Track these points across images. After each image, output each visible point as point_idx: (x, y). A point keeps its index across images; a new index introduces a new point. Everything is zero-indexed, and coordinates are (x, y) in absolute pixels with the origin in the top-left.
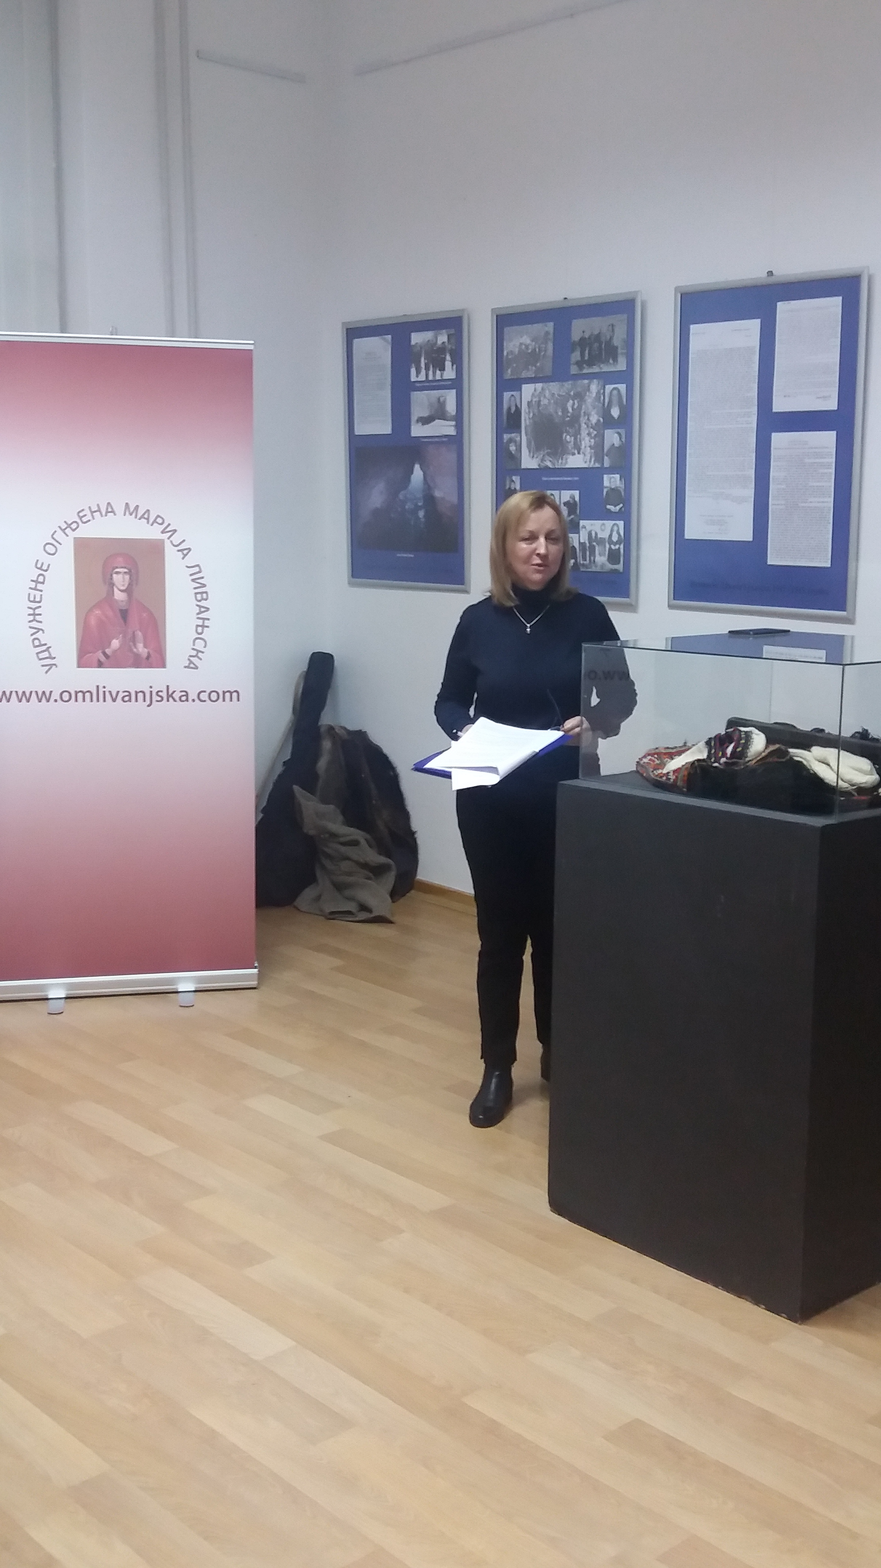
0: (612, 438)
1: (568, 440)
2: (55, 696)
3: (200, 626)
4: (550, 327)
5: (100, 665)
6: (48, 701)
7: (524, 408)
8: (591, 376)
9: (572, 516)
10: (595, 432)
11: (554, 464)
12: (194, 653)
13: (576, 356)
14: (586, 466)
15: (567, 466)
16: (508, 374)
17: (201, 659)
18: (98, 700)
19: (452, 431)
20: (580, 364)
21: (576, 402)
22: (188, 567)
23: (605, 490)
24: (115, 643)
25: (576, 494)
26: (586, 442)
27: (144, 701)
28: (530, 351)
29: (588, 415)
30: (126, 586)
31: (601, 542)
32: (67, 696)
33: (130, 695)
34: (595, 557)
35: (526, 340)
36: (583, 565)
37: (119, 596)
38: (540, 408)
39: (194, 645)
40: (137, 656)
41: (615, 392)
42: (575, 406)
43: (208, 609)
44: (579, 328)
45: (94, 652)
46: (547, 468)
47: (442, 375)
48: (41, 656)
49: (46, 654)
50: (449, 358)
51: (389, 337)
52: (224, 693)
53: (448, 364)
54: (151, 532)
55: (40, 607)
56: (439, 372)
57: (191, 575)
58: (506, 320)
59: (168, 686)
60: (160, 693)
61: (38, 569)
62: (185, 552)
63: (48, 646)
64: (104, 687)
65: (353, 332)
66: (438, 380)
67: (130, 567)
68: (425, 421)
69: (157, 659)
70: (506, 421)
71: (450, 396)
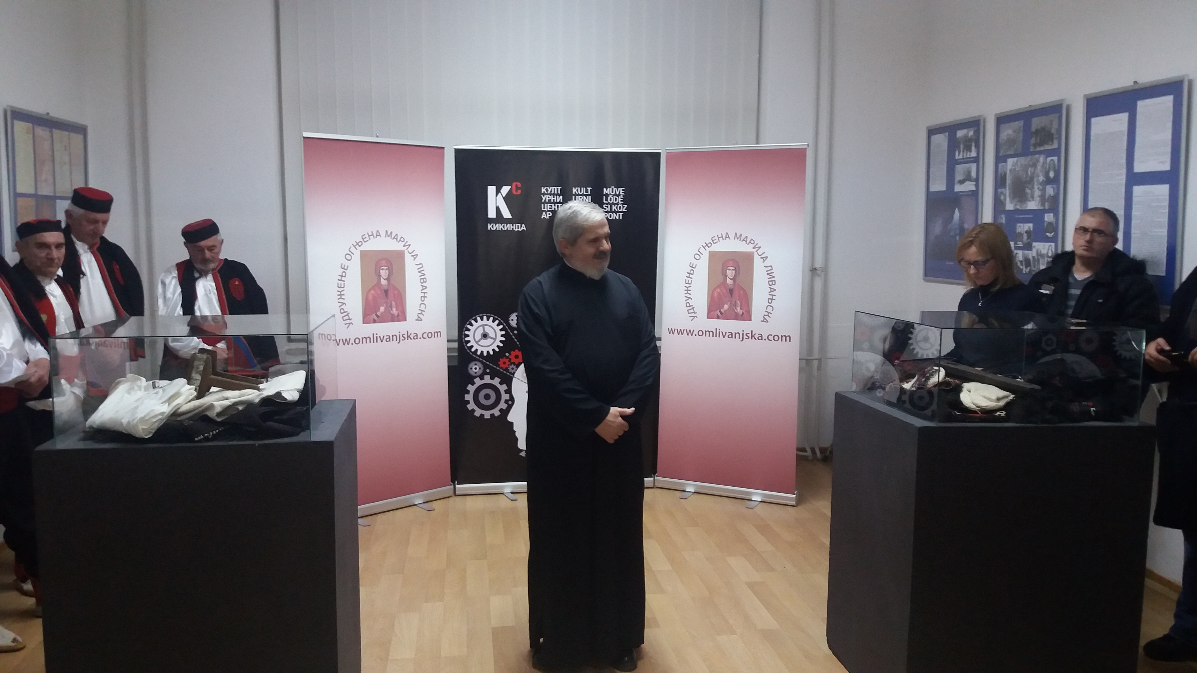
0: (1050, 191)
1: (1028, 192)
2: (696, 332)
3: (770, 299)
4: (1021, 123)
5: (718, 318)
6: (692, 335)
7: (1008, 172)
8: (1040, 153)
9: (1029, 240)
10: (1041, 187)
11: (1021, 207)
12: (767, 314)
13: (1033, 140)
14: (1036, 208)
15: (1027, 209)
16: (1001, 153)
17: (770, 317)
18: (716, 336)
19: (974, 188)
20: (1035, 145)
21: (1032, 168)
22: (765, 267)
23: (1046, 223)
24: (726, 307)
25: (1031, 225)
26: (1037, 193)
27: (739, 338)
28: (1011, 138)
29: (1038, 176)
30: (733, 276)
31: (1042, 256)
32: (702, 333)
33: (732, 335)
34: (1040, 265)
35: (1010, 132)
36: (1034, 271)
37: (729, 282)
38: (1016, 173)
39: (767, 309)
40: (737, 314)
41: (1052, 162)
42: (1032, 171)
43: (775, 290)
44: (1036, 123)
45: (716, 311)
46: (1018, 210)
47: (970, 155)
48: (689, 312)
49: (692, 311)
50: (973, 144)
51: (947, 134)
52: (782, 336)
53: (973, 148)
54: (748, 248)
55: (691, 286)
56: (968, 153)
57: (767, 271)
58: (1002, 120)
59: (752, 331)
60: (748, 335)
61: (691, 267)
62: (764, 259)
63: (694, 306)
64: (719, 330)
65: (932, 132)
66: (968, 158)
67: (735, 266)
68: (961, 182)
69: (746, 316)
70: (1000, 181)
71: (973, 167)
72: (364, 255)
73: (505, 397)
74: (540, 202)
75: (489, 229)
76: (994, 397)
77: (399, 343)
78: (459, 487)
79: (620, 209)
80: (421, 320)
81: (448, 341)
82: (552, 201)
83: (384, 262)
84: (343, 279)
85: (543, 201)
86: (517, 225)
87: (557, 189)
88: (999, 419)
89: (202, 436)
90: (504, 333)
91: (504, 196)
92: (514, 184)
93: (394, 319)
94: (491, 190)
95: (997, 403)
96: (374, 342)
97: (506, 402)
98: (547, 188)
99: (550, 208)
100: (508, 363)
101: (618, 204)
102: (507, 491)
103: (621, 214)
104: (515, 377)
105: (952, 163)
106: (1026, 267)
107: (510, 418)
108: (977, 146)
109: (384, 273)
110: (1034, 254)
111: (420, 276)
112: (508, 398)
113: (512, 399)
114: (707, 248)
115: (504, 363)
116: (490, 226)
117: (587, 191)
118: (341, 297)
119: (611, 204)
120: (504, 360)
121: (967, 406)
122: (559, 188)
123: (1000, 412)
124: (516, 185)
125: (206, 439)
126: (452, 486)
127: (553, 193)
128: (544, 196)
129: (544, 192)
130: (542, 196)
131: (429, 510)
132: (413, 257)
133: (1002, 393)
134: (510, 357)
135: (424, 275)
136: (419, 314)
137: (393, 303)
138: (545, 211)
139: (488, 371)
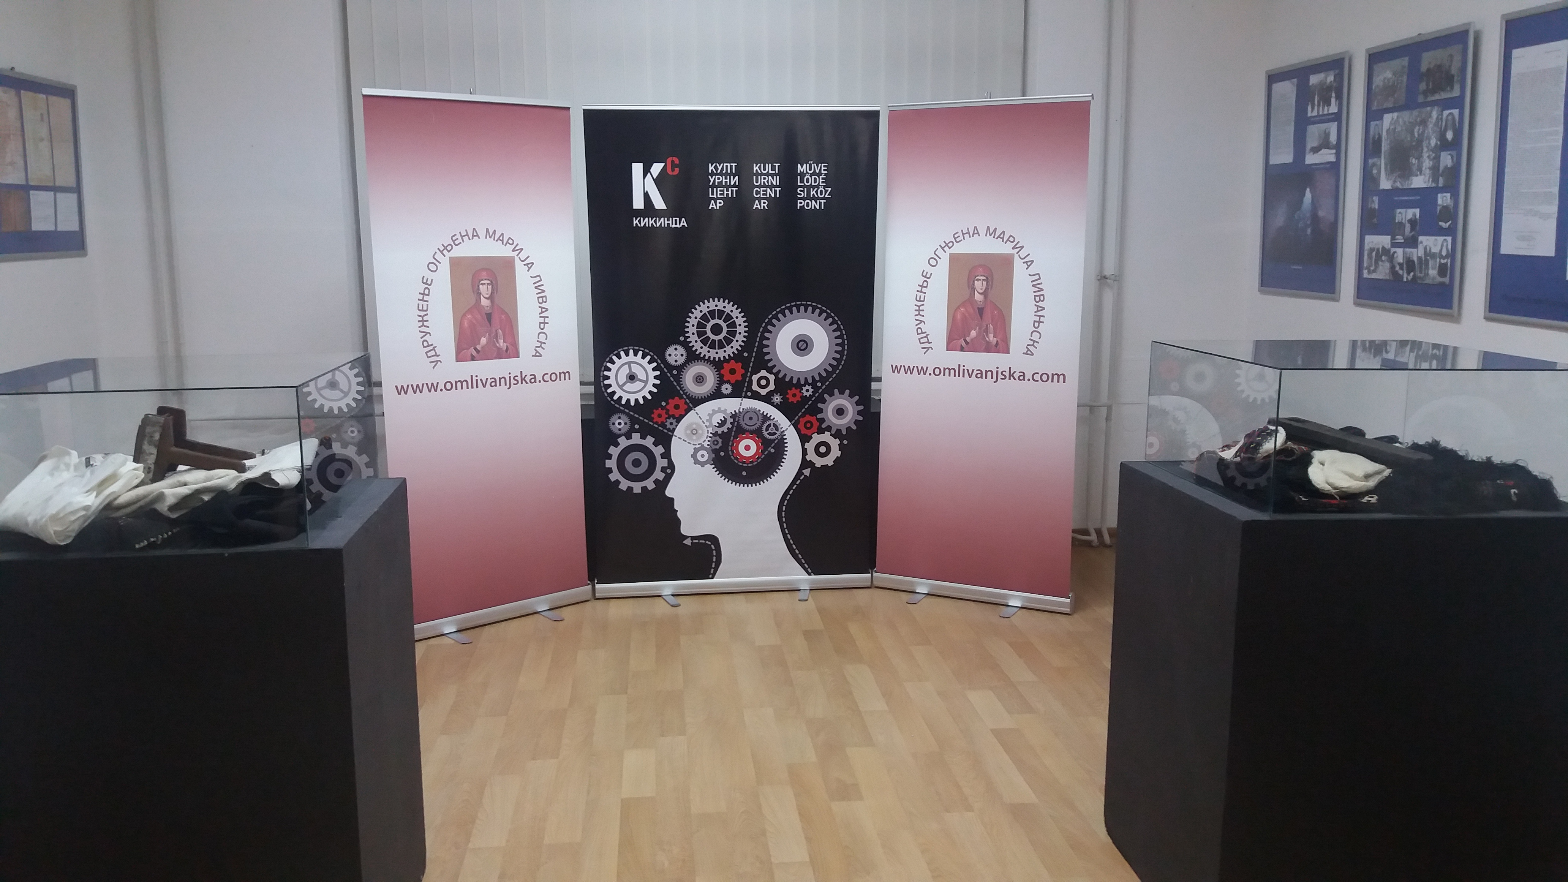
0: (1446, 160)
1: (1414, 163)
2: (930, 371)
3: (1036, 322)
4: (1405, 61)
5: (962, 349)
6: (925, 374)
7: (1384, 134)
8: (1432, 104)
10: (1434, 155)
11: (1402, 185)
12: (1031, 343)
13: (1423, 85)
14: (1425, 186)
15: (1413, 186)
16: (1375, 107)
17: (1036, 348)
18: (959, 376)
19: (1332, 159)
20: (1425, 93)
21: (1421, 127)
22: (1030, 275)
23: (1439, 208)
24: (973, 333)
25: (1417, 211)
26: (1427, 163)
27: (992, 378)
28: (1390, 84)
29: (1429, 139)
30: (983, 290)
31: (1433, 256)
32: (939, 371)
33: (981, 373)
34: (1428, 269)
35: (1389, 74)
36: (1420, 278)
37: (978, 297)
38: (1396, 135)
39: (1031, 336)
40: (988, 343)
41: (1450, 117)
42: (1420, 132)
43: (1044, 309)
44: (1428, 60)
45: (959, 340)
46: (1397, 189)
47: (1328, 110)
48: (922, 341)
49: (925, 340)
50: (1333, 95)
51: (1295, 80)
52: (1053, 375)
53: (1333, 100)
54: (1005, 249)
55: (923, 305)
56: (1326, 108)
57: (1032, 282)
58: (1376, 58)
59: (1010, 368)
60: (1004, 373)
61: (924, 276)
62: (1029, 264)
63: (927, 333)
64: (964, 366)
65: (1273, 78)
66: (1324, 115)
67: (986, 275)
68: (1315, 150)
69: (1003, 346)
70: (1371, 147)
71: (1333, 127)
72: (455, 263)
73: (661, 463)
74: (706, 186)
75: (635, 225)
76: (1360, 473)
77: (508, 389)
78: (599, 587)
79: (821, 194)
80: (541, 356)
81: (582, 383)
82: (724, 184)
83: (484, 273)
84: (426, 298)
85: (711, 184)
86: (674, 219)
87: (731, 167)
88: (1369, 507)
89: (145, 541)
90: (658, 373)
91: (655, 177)
92: (669, 160)
93: (501, 355)
94: (637, 168)
95: (1364, 483)
96: (472, 388)
97: (663, 470)
98: (716, 165)
99: (720, 194)
100: (665, 416)
101: (818, 186)
102: (667, 592)
103: (823, 201)
104: (676, 436)
105: (1302, 123)
106: (1408, 274)
107: (669, 492)
108: (1339, 97)
109: (485, 290)
110: (1421, 253)
111: (537, 294)
112: (667, 465)
113: (671, 466)
114: (946, 249)
115: (660, 416)
116: (635, 222)
117: (773, 168)
118: (423, 324)
119: (809, 188)
120: (660, 411)
121: (1318, 486)
122: (734, 165)
123: (1370, 497)
124: (673, 162)
125: (151, 546)
126: (590, 586)
127: (724, 172)
128: (712, 178)
129: (712, 170)
130: (710, 177)
131: (555, 621)
132: (526, 266)
133: (1371, 467)
134: (668, 407)
135: (544, 291)
136: (536, 347)
137: (500, 332)
138: (713, 198)
139: (637, 426)
